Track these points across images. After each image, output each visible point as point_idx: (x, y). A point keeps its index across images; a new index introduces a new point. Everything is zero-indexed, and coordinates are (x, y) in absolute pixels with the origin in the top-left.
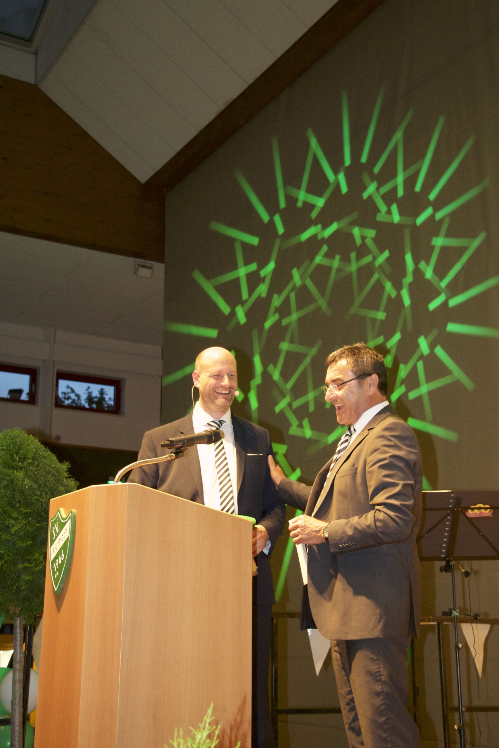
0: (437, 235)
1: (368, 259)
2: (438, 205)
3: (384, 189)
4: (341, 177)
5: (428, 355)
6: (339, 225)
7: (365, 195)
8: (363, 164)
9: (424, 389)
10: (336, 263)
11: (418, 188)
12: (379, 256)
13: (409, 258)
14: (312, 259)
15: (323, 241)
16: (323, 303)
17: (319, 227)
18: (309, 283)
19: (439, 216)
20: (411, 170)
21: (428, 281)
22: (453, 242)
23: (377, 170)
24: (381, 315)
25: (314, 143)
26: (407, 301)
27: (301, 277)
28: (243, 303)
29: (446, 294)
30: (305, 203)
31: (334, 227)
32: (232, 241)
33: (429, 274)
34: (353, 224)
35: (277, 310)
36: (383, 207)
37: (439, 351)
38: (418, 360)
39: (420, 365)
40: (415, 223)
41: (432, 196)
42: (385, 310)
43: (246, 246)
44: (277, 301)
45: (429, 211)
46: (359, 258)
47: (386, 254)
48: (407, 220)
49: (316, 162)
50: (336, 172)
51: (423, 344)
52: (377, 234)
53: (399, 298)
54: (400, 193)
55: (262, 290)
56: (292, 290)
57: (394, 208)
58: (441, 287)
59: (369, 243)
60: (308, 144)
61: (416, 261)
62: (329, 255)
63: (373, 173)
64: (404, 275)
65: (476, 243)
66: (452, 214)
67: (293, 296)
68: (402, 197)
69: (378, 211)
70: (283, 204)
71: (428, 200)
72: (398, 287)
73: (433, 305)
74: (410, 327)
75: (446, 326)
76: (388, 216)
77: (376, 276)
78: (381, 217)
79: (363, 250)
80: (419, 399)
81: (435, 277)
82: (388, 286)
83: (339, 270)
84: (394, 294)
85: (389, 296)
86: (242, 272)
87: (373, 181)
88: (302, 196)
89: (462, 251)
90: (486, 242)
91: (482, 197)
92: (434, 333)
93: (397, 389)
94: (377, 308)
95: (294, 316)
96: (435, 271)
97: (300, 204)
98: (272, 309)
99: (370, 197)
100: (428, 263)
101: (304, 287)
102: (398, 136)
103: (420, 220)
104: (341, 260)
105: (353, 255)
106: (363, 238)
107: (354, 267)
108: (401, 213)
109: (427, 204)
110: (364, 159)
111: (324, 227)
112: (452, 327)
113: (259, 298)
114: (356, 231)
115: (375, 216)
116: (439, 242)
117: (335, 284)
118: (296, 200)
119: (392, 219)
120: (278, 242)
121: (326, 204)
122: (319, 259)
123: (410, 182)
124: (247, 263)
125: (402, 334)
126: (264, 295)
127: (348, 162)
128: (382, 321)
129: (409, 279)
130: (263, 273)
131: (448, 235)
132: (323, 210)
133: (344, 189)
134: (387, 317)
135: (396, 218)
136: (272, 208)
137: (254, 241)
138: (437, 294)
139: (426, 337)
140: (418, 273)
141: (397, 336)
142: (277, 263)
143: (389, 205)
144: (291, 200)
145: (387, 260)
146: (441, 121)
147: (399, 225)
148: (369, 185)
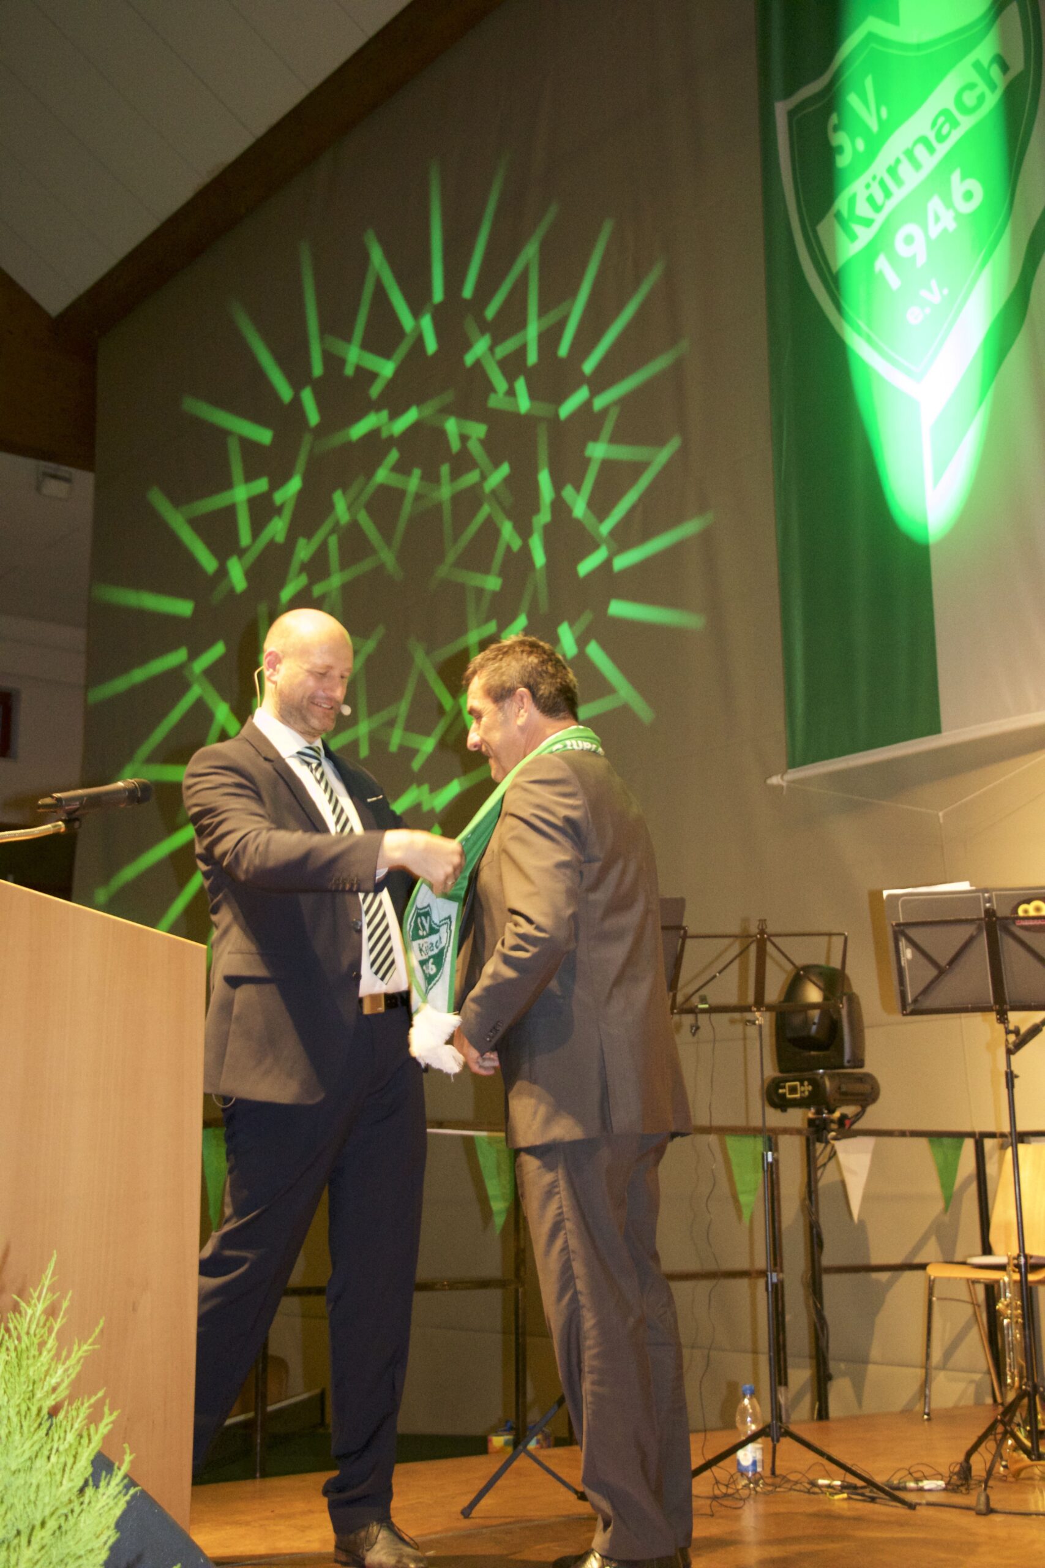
0: (595, 438)
1: (472, 477)
2: (600, 382)
3: (502, 351)
4: (427, 323)
5: (575, 658)
6: (420, 412)
7: (469, 359)
8: (465, 301)
10: (413, 483)
11: (563, 350)
12: (491, 473)
13: (544, 479)
14: (370, 474)
15: (391, 441)
16: (387, 557)
17: (384, 414)
18: (364, 519)
19: (599, 403)
20: (552, 317)
21: (578, 522)
22: (623, 453)
23: (490, 312)
24: (493, 583)
25: (377, 256)
26: (539, 558)
27: (350, 507)
28: (241, 553)
29: (609, 548)
30: (359, 369)
31: (411, 416)
32: (223, 434)
34: (447, 411)
35: (304, 567)
36: (500, 383)
37: (594, 650)
40: (557, 415)
41: (588, 366)
42: (501, 574)
43: (249, 446)
44: (304, 551)
45: (581, 395)
46: (455, 475)
47: (505, 469)
48: (543, 409)
49: (380, 293)
50: (416, 314)
51: (567, 637)
52: (489, 433)
53: (526, 551)
54: (532, 358)
55: (278, 528)
56: (332, 531)
57: (521, 385)
58: (600, 535)
59: (475, 448)
60: (366, 258)
61: (558, 486)
62: (401, 468)
63: (484, 319)
64: (536, 510)
65: (663, 456)
66: (623, 402)
67: (333, 541)
68: (535, 367)
69: (490, 388)
70: (318, 370)
71: (582, 373)
72: (524, 531)
73: (585, 567)
74: (543, 605)
75: (606, 605)
76: (509, 399)
77: (486, 510)
78: (497, 401)
79: (462, 462)
81: (590, 513)
82: (507, 530)
83: (418, 497)
84: (516, 544)
85: (509, 548)
86: (241, 493)
87: (483, 332)
88: (354, 355)
89: (637, 469)
90: (682, 455)
91: (677, 370)
92: (587, 618)
94: (487, 571)
95: (336, 581)
96: (591, 504)
97: (349, 371)
98: (295, 565)
99: (478, 363)
100: (578, 489)
101: (354, 525)
102: (530, 252)
103: (566, 409)
104: (423, 478)
105: (445, 470)
106: (464, 438)
107: (445, 492)
108: (533, 395)
109: (580, 380)
110: (468, 292)
111: (394, 415)
112: (618, 608)
113: (272, 543)
114: (451, 426)
115: (485, 399)
116: (598, 451)
117: (411, 520)
118: (342, 362)
119: (517, 405)
120: (307, 439)
121: (397, 373)
122: (382, 475)
123: (549, 338)
124: (249, 477)
125: (529, 617)
126: (280, 538)
127: (438, 295)
128: (495, 594)
129: (544, 517)
130: (279, 497)
131: (614, 440)
132: (392, 383)
133: (431, 345)
134: (504, 586)
136: (298, 377)
137: (264, 436)
138: (594, 546)
139: (571, 625)
140: (560, 507)
141: (521, 624)
142: (305, 480)
143: (511, 379)
144: (334, 362)
145: (507, 480)
146: (607, 229)
147: (528, 417)
148: (477, 341)
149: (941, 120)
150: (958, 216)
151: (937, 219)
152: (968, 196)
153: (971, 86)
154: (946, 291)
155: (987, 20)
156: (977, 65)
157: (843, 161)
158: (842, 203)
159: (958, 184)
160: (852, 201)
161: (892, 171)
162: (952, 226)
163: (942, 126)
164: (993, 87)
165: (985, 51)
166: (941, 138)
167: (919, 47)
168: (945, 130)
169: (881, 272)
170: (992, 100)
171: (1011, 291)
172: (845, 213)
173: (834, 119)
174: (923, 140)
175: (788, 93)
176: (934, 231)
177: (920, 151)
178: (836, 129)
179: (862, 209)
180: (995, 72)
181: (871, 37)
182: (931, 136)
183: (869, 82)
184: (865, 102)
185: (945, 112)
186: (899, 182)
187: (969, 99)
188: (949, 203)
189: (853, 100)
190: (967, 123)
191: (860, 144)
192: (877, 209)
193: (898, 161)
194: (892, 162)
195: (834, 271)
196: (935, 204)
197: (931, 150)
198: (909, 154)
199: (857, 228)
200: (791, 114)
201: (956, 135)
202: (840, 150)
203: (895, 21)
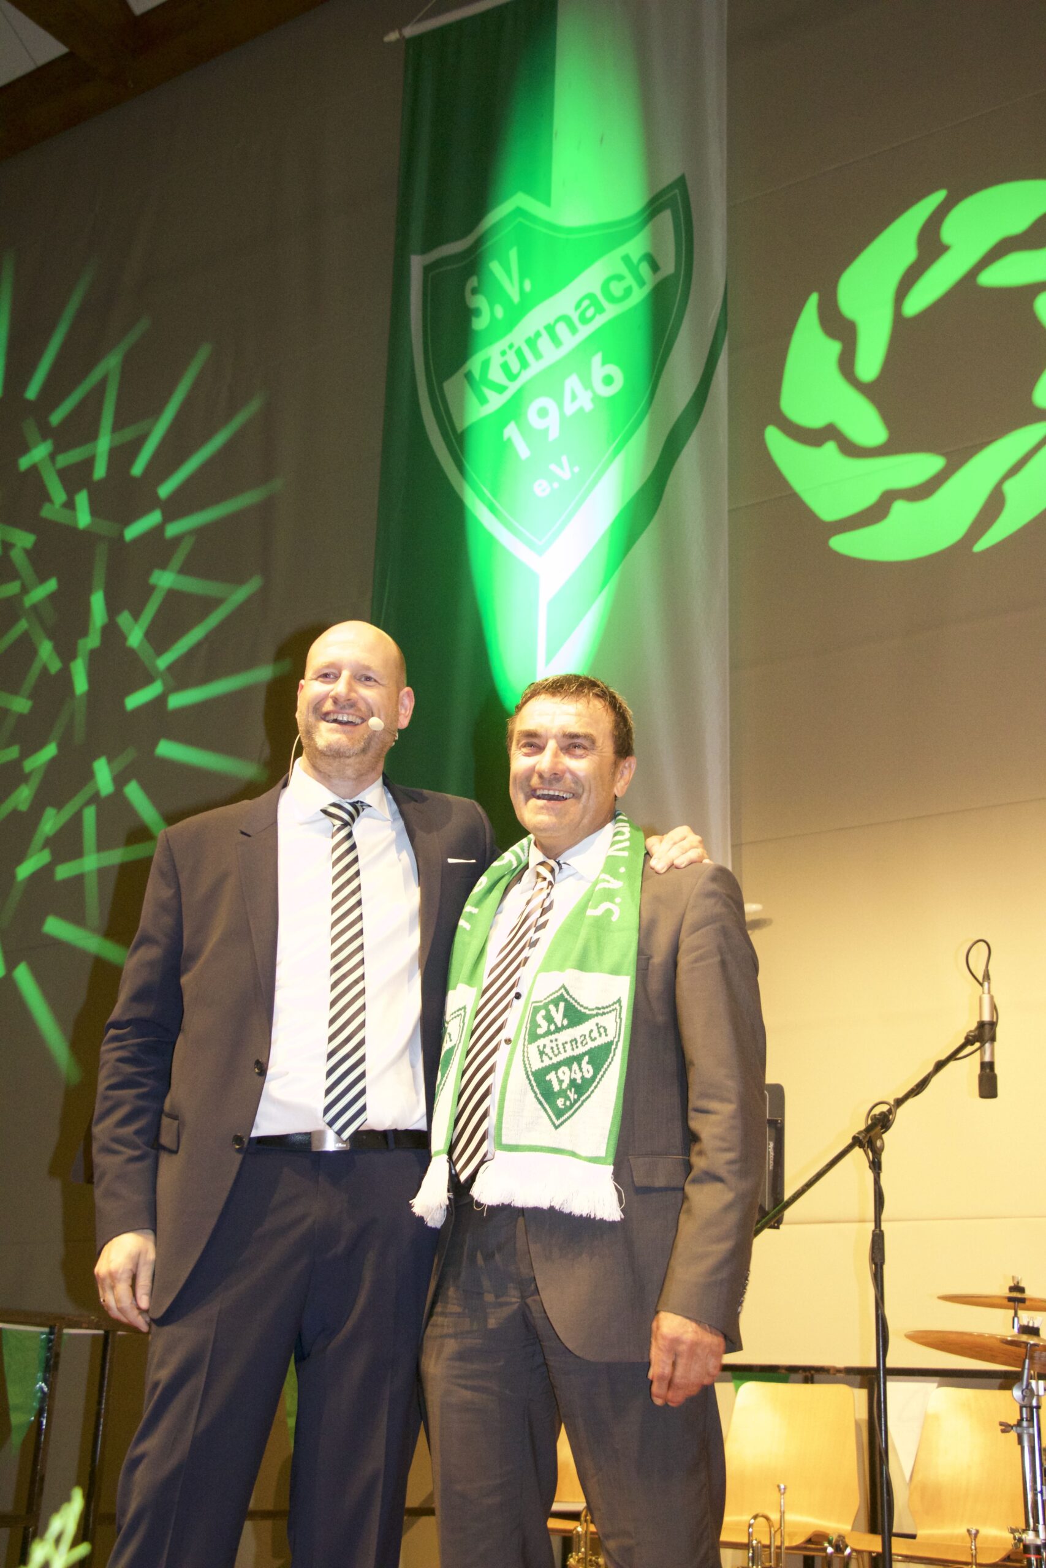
0: (163, 566)
1: (11, 588)
2: (174, 508)
3: (65, 459)
5: (110, 797)
7: (24, 463)
8: (28, 402)
9: (90, 862)
11: (138, 469)
12: (34, 586)
13: (97, 602)
19: (173, 530)
20: (129, 434)
21: (131, 652)
22: (192, 585)
23: (56, 418)
24: (21, 705)
26: (81, 684)
29: (165, 684)
33: (135, 637)
36: (58, 495)
37: (134, 792)
38: (88, 803)
39: (90, 815)
40: (121, 536)
41: (165, 490)
42: (31, 697)
45: (154, 518)
47: (52, 585)
48: (106, 528)
51: (103, 774)
52: (36, 544)
53: (65, 676)
54: (100, 471)
57: (82, 500)
58: (155, 667)
59: (18, 557)
61: (112, 610)
63: (47, 423)
64: (84, 632)
65: (240, 595)
66: (200, 532)
68: (102, 481)
69: (47, 498)
71: (157, 497)
72: (67, 654)
73: (134, 701)
74: (79, 735)
75: (155, 744)
76: (67, 512)
77: (23, 625)
78: (52, 511)
80: (78, 880)
81: (147, 645)
82: (46, 650)
84: (55, 666)
85: (45, 670)
87: (44, 438)
89: (208, 605)
90: (262, 597)
91: (266, 507)
92: (129, 755)
93: (32, 856)
94: (15, 691)
96: (148, 635)
99: (34, 469)
100: (136, 616)
103: (132, 532)
106: (6, 545)
108: (94, 512)
109: (154, 502)
110: (32, 392)
112: (167, 749)
115: (39, 507)
116: (165, 580)
119: (75, 518)
123: (122, 456)
125: (60, 747)
128: (21, 716)
131: (183, 571)
134: (33, 710)
135: (83, 518)
138: (147, 679)
139: (110, 761)
140: (112, 632)
141: (50, 751)
143: (71, 493)
145: (52, 597)
146: (203, 354)
147: (86, 533)
148: (36, 445)
149: (586, 303)
150: (596, 398)
151: (574, 397)
152: (608, 380)
153: (619, 278)
154: (576, 469)
155: (640, 219)
156: (626, 259)
157: (480, 324)
158: (475, 365)
159: (598, 368)
160: (486, 364)
161: (531, 342)
162: (589, 406)
163: (586, 309)
164: (642, 283)
165: (636, 247)
166: (584, 320)
167: (570, 231)
168: (590, 313)
169: (509, 439)
170: (639, 295)
171: (644, 480)
172: (477, 373)
173: (473, 281)
174: (565, 319)
175: (425, 249)
176: (570, 409)
177: (562, 329)
178: (475, 291)
179: (495, 374)
180: (644, 269)
181: (519, 211)
182: (575, 316)
183: (513, 254)
184: (508, 271)
185: (591, 296)
186: (538, 356)
187: (617, 289)
188: (587, 384)
189: (495, 267)
190: (612, 311)
191: (499, 312)
192: (512, 377)
193: (538, 335)
194: (531, 334)
195: (459, 431)
196: (573, 382)
197: (573, 330)
198: (550, 329)
199: (488, 393)
200: (427, 269)
201: (600, 320)
202: (476, 312)
203: (547, 201)
